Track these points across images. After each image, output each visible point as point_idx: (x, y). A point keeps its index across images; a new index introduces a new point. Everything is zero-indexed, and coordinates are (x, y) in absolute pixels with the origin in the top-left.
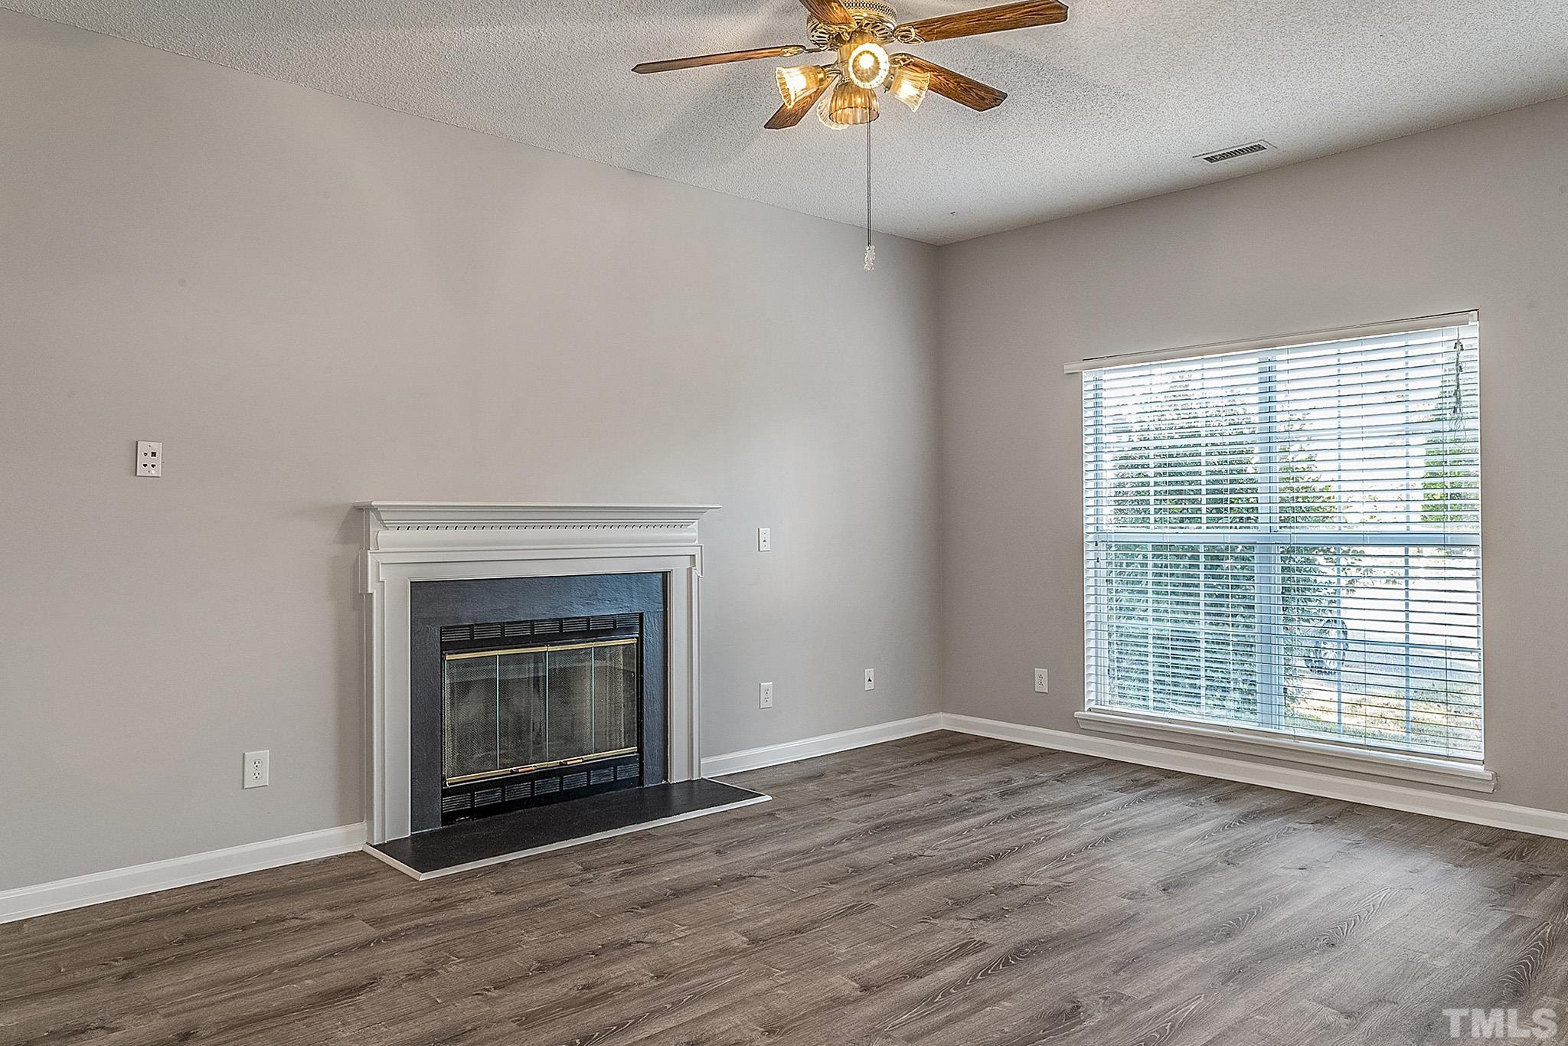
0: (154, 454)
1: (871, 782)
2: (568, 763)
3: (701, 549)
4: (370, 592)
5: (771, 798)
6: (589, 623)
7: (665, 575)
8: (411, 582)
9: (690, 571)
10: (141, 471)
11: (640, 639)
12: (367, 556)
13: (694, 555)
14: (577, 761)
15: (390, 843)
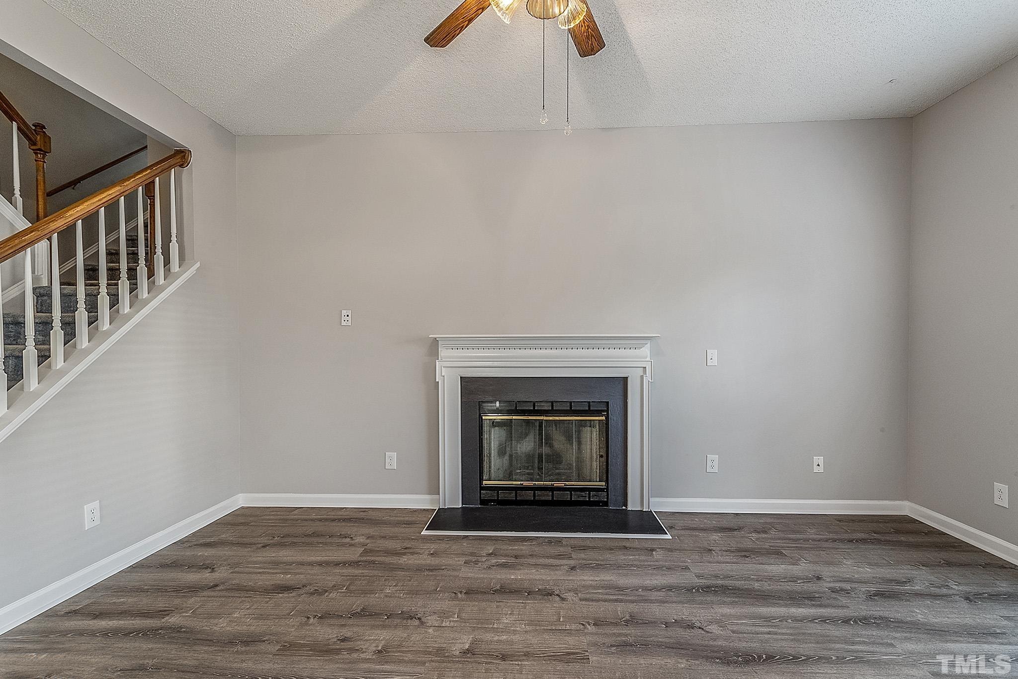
0: (348, 316)
1: (767, 546)
2: (555, 485)
3: (651, 363)
4: (437, 381)
5: (671, 538)
6: (571, 405)
7: (625, 379)
8: (461, 377)
9: (642, 377)
10: (343, 323)
11: (607, 418)
12: (436, 363)
13: (645, 367)
14: (561, 484)
15: (448, 508)
